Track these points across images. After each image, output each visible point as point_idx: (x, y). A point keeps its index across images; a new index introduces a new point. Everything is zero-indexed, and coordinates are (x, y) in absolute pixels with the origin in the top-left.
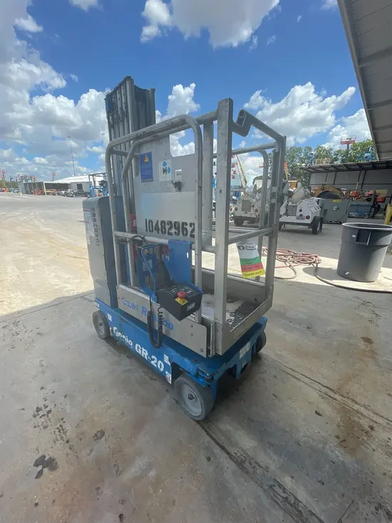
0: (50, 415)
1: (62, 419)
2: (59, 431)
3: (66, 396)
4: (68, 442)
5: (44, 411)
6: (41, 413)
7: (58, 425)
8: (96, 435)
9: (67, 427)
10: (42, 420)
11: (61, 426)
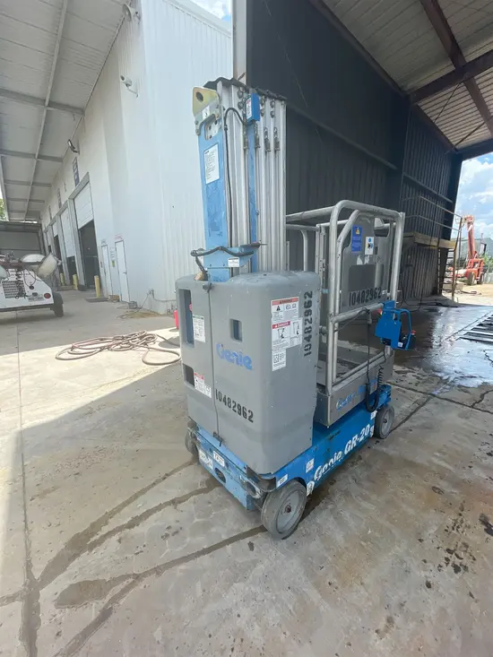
0: (452, 548)
1: (446, 531)
2: (458, 527)
3: (421, 540)
4: (460, 515)
5: (453, 558)
6: (458, 562)
7: (455, 532)
8: (439, 493)
9: (450, 522)
10: (462, 555)
11: (453, 529)
